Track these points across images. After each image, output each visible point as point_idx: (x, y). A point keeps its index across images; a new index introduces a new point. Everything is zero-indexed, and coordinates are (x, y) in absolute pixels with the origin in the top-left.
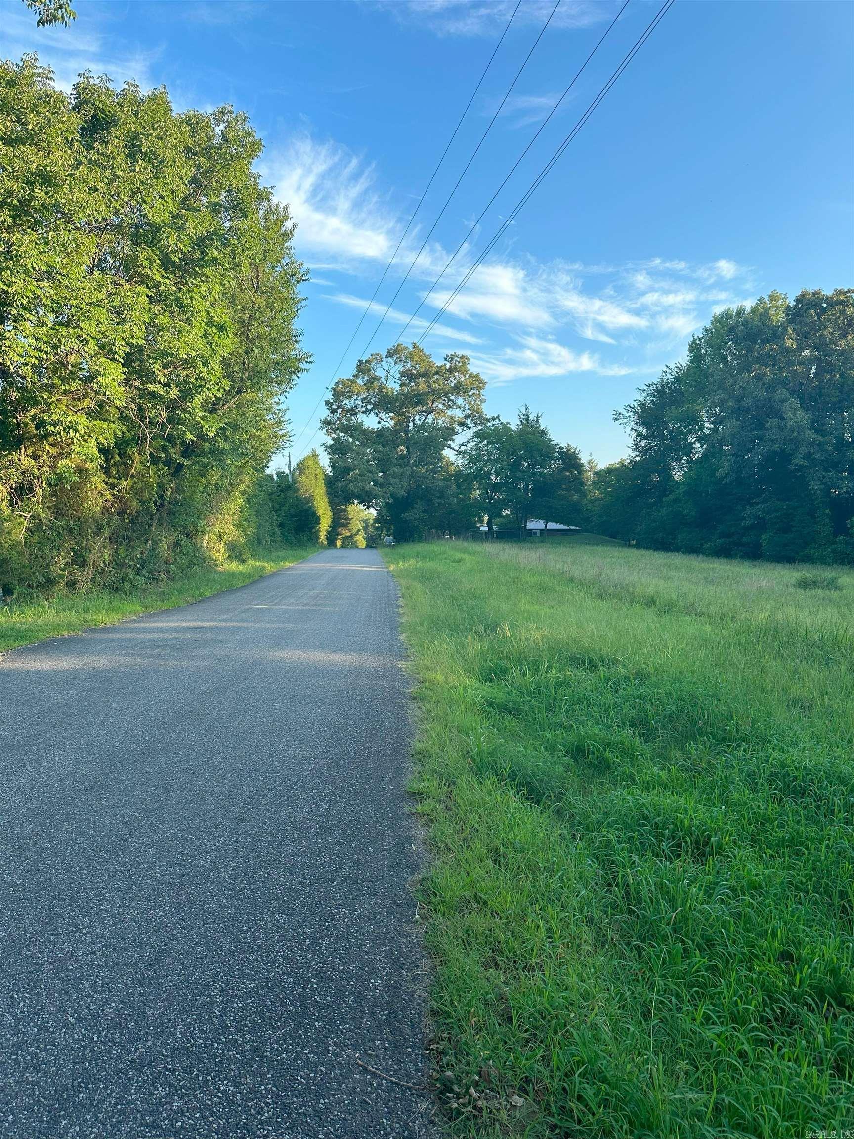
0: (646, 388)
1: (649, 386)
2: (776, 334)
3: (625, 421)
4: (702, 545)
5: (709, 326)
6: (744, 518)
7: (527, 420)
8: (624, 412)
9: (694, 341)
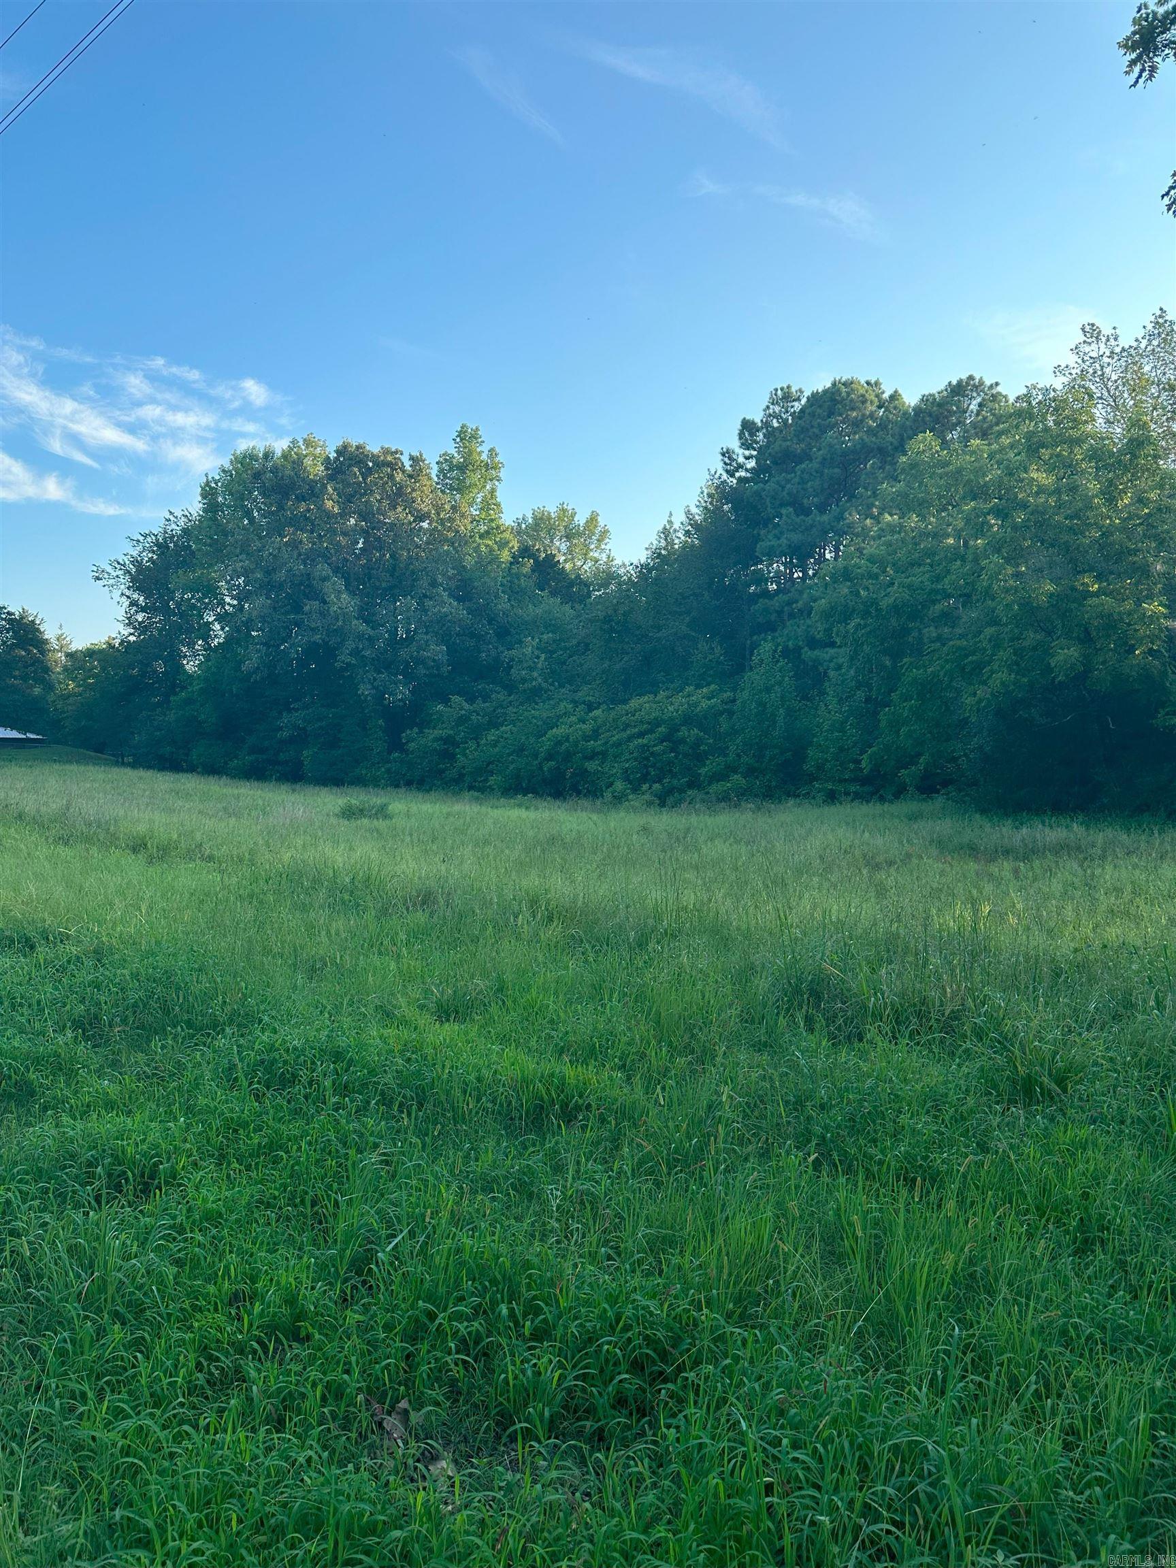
0: (141, 538)
1: (145, 536)
2: (313, 491)
3: (112, 581)
4: (226, 763)
5: (227, 466)
6: (281, 729)
8: (109, 569)
9: (207, 484)
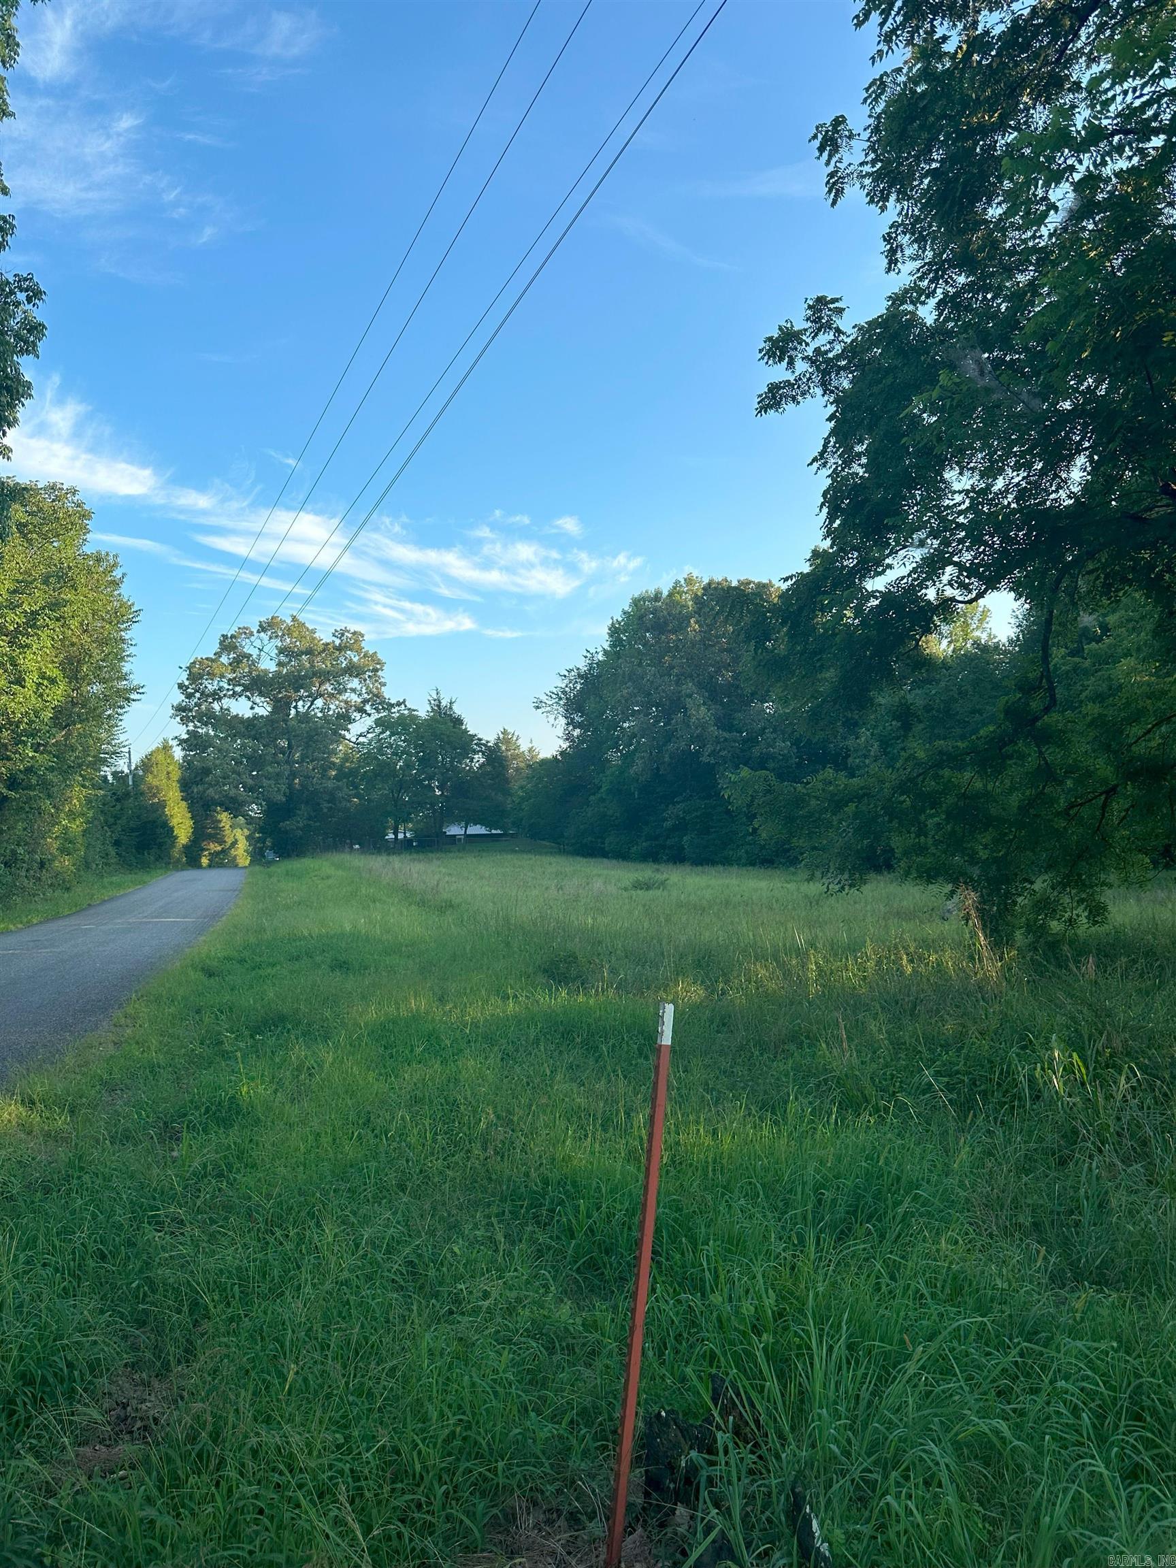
0: (567, 674)
5: (628, 608)
7: (439, 706)
9: (613, 624)
